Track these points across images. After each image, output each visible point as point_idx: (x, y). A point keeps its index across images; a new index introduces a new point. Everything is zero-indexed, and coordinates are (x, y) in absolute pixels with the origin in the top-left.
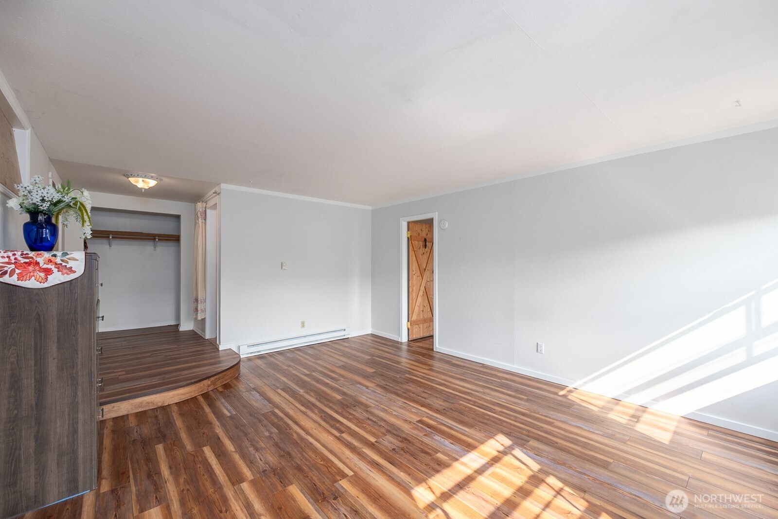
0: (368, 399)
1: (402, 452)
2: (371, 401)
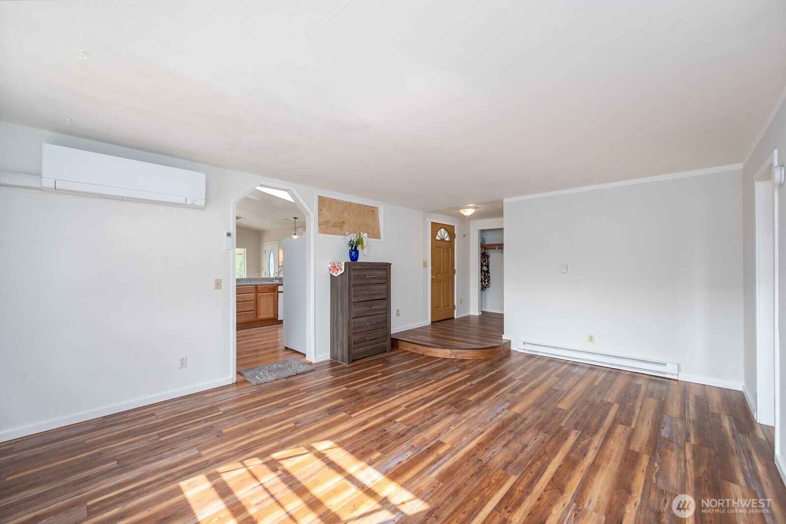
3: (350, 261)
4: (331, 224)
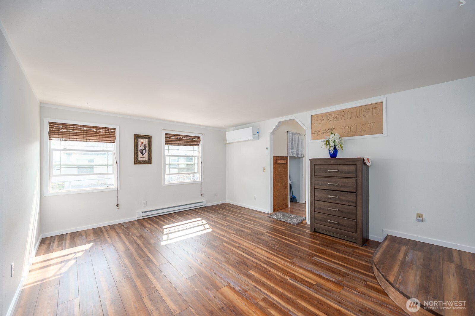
0: (228, 270)
1: (241, 264)
2: (225, 268)
3: (330, 158)
4: (321, 132)
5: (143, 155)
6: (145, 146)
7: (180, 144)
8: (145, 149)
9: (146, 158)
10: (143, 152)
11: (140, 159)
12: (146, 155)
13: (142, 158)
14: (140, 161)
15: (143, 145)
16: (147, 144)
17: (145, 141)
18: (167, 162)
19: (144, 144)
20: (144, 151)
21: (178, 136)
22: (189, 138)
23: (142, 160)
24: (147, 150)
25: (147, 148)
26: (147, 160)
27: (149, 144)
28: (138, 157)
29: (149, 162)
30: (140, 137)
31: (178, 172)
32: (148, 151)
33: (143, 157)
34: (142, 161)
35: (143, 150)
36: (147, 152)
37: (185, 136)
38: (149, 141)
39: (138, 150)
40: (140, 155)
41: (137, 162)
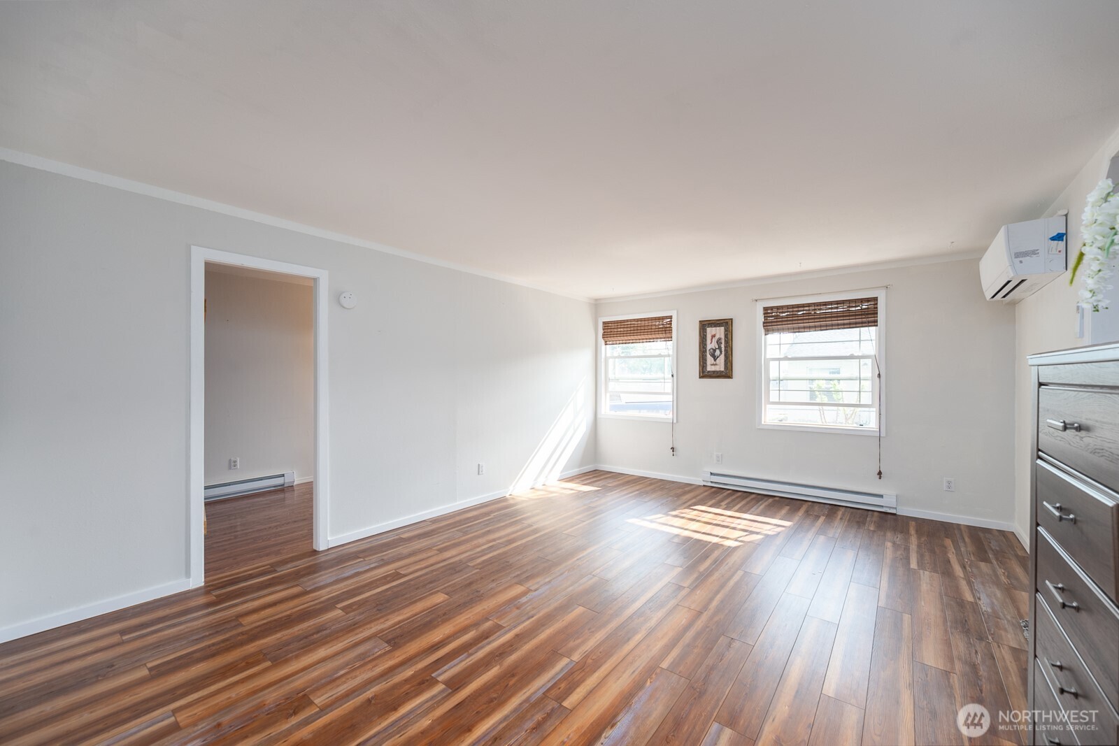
5: (715, 360)
6: (719, 342)
7: (810, 327)
8: (720, 348)
9: (720, 366)
10: (716, 354)
11: (709, 368)
12: (721, 360)
13: (713, 366)
14: (709, 372)
15: (715, 340)
16: (723, 337)
17: (720, 332)
18: (773, 374)
19: (717, 337)
20: (718, 352)
21: (800, 309)
22: (837, 308)
23: (713, 370)
24: (723, 349)
25: (723, 346)
26: (722, 369)
27: (726, 336)
28: (706, 364)
29: (727, 374)
30: (709, 324)
31: (811, 398)
32: (725, 350)
33: (716, 364)
34: (714, 372)
35: (715, 351)
36: (723, 353)
37: (825, 304)
38: (726, 330)
39: (706, 350)
40: (710, 360)
41: (704, 374)
